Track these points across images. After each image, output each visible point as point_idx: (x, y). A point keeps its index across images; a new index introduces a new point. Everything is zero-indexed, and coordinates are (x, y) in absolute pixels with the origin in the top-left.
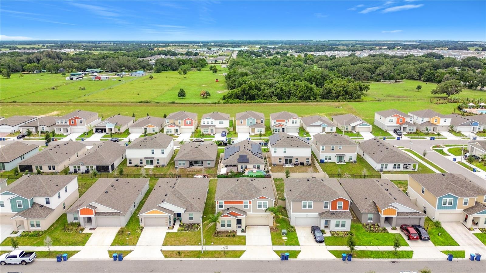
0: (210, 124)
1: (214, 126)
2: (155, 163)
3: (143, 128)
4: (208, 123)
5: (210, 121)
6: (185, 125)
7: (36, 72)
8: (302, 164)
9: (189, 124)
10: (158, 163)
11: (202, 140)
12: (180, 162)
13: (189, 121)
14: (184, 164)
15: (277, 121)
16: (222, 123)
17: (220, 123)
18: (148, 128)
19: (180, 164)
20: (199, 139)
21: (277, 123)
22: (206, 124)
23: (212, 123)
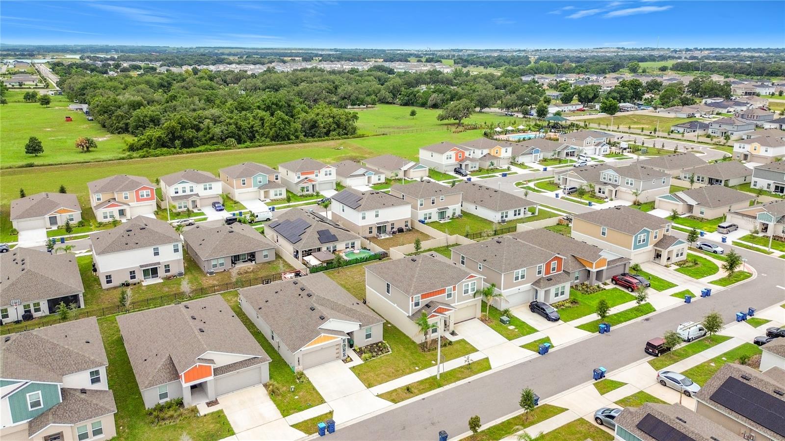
0: (188, 192)
1: (197, 195)
2: (161, 272)
3: (47, 216)
4: (184, 191)
5: (187, 186)
6: (138, 200)
8: (401, 230)
9: (145, 197)
10: (168, 271)
11: (191, 221)
12: (214, 262)
13: (145, 191)
14: (222, 264)
15: (302, 174)
16: (210, 188)
17: (205, 189)
18: (58, 215)
19: (215, 266)
20: (185, 221)
21: (303, 177)
22: (181, 194)
23: (192, 191)
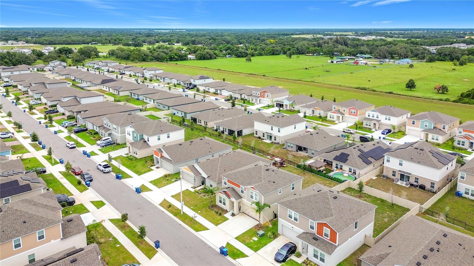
0: (375, 118)
1: (379, 121)
2: (273, 138)
3: (311, 109)
4: (373, 117)
5: (376, 114)
6: (350, 114)
7: (316, 55)
8: (422, 187)
9: (353, 113)
10: (275, 140)
11: (352, 132)
12: (289, 144)
13: (353, 110)
14: (292, 147)
15: (464, 131)
16: (389, 120)
17: (386, 119)
18: (315, 110)
19: (289, 146)
20: (349, 130)
22: (371, 117)
23: (377, 117)
